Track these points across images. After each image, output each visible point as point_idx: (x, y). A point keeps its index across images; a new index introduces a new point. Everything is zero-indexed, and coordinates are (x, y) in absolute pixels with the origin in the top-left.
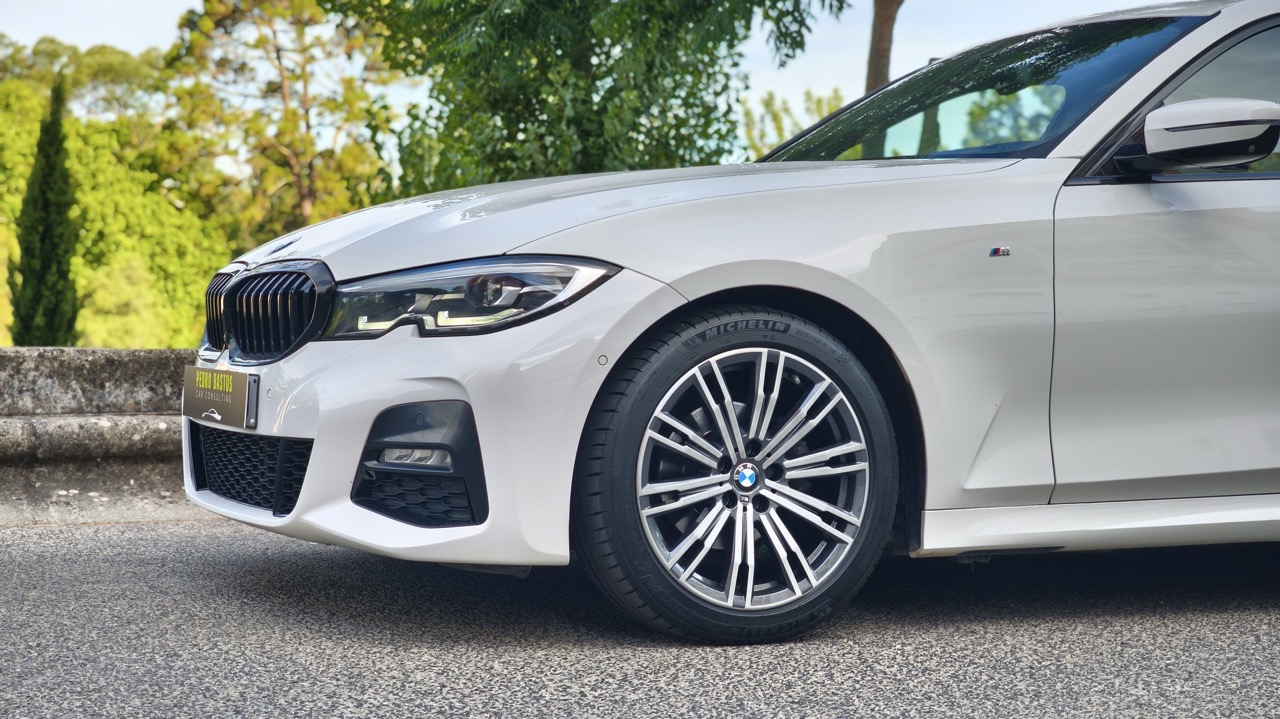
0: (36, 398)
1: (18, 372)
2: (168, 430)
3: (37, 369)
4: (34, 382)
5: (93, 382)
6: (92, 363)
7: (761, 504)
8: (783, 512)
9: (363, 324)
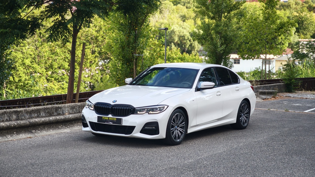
0: (24, 117)
1: (22, 113)
2: (44, 120)
3: (24, 112)
4: (24, 114)
5: (30, 114)
6: (30, 111)
7: (177, 130)
8: (179, 130)
9: (138, 112)
